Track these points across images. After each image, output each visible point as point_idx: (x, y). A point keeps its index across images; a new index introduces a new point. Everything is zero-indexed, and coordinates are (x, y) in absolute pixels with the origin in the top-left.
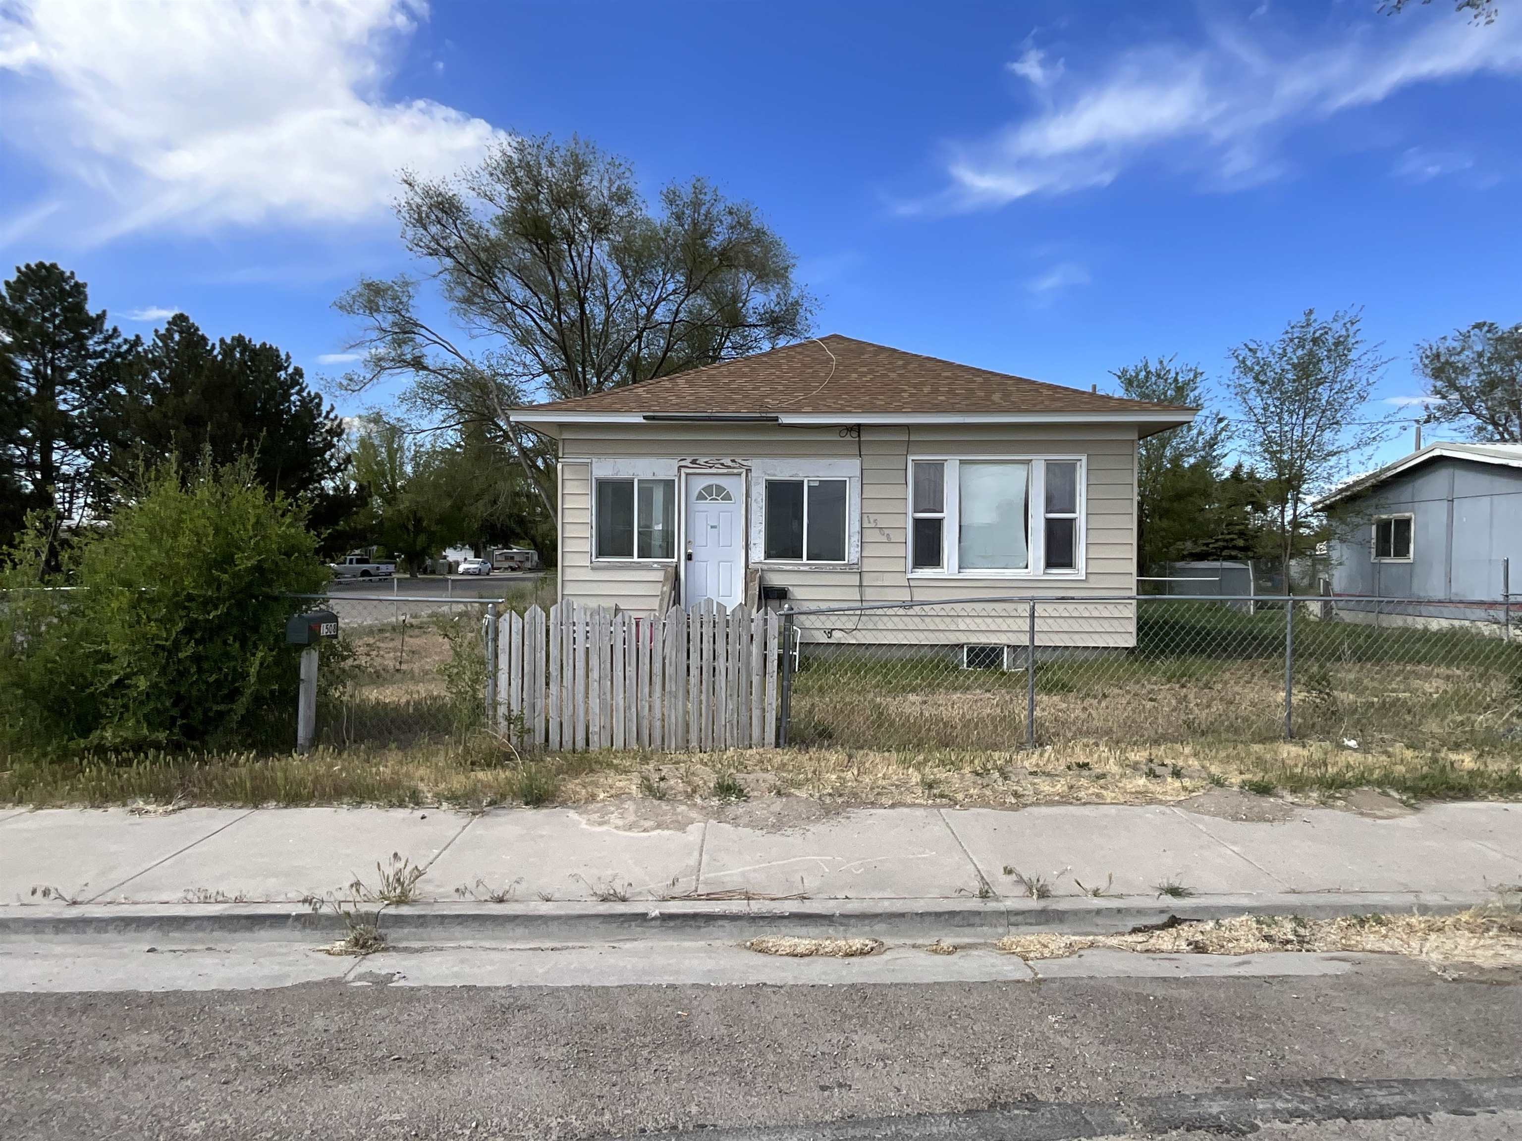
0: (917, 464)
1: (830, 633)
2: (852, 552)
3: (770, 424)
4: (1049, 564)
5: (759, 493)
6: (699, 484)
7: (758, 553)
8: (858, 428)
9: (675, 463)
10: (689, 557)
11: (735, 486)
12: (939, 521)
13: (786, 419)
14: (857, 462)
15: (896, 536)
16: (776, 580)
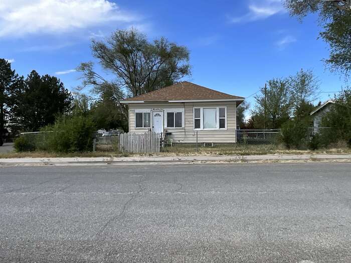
0: (195, 109)
1: (179, 141)
2: (183, 126)
3: (167, 102)
4: (220, 127)
5: (166, 115)
6: (155, 113)
7: (166, 126)
8: (184, 102)
9: (150, 110)
10: (153, 127)
11: (161, 114)
12: (200, 120)
13: (170, 101)
14: (184, 109)
15: (192, 122)
16: (169, 131)
